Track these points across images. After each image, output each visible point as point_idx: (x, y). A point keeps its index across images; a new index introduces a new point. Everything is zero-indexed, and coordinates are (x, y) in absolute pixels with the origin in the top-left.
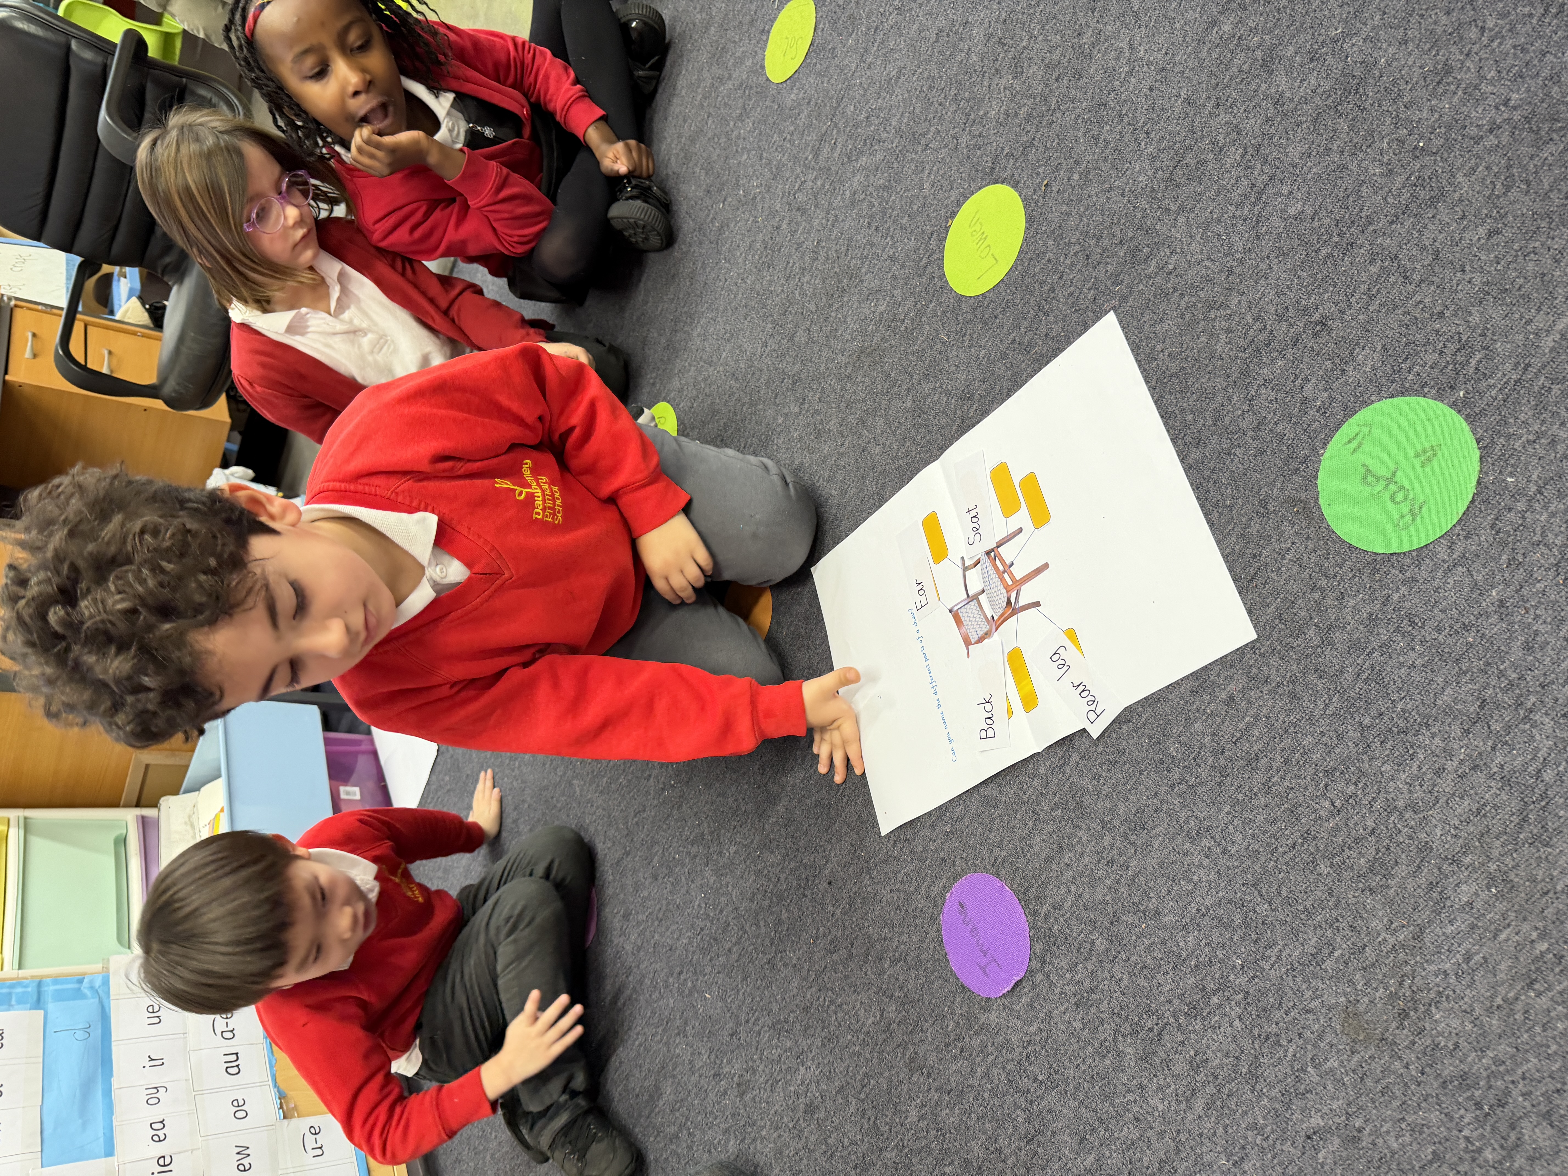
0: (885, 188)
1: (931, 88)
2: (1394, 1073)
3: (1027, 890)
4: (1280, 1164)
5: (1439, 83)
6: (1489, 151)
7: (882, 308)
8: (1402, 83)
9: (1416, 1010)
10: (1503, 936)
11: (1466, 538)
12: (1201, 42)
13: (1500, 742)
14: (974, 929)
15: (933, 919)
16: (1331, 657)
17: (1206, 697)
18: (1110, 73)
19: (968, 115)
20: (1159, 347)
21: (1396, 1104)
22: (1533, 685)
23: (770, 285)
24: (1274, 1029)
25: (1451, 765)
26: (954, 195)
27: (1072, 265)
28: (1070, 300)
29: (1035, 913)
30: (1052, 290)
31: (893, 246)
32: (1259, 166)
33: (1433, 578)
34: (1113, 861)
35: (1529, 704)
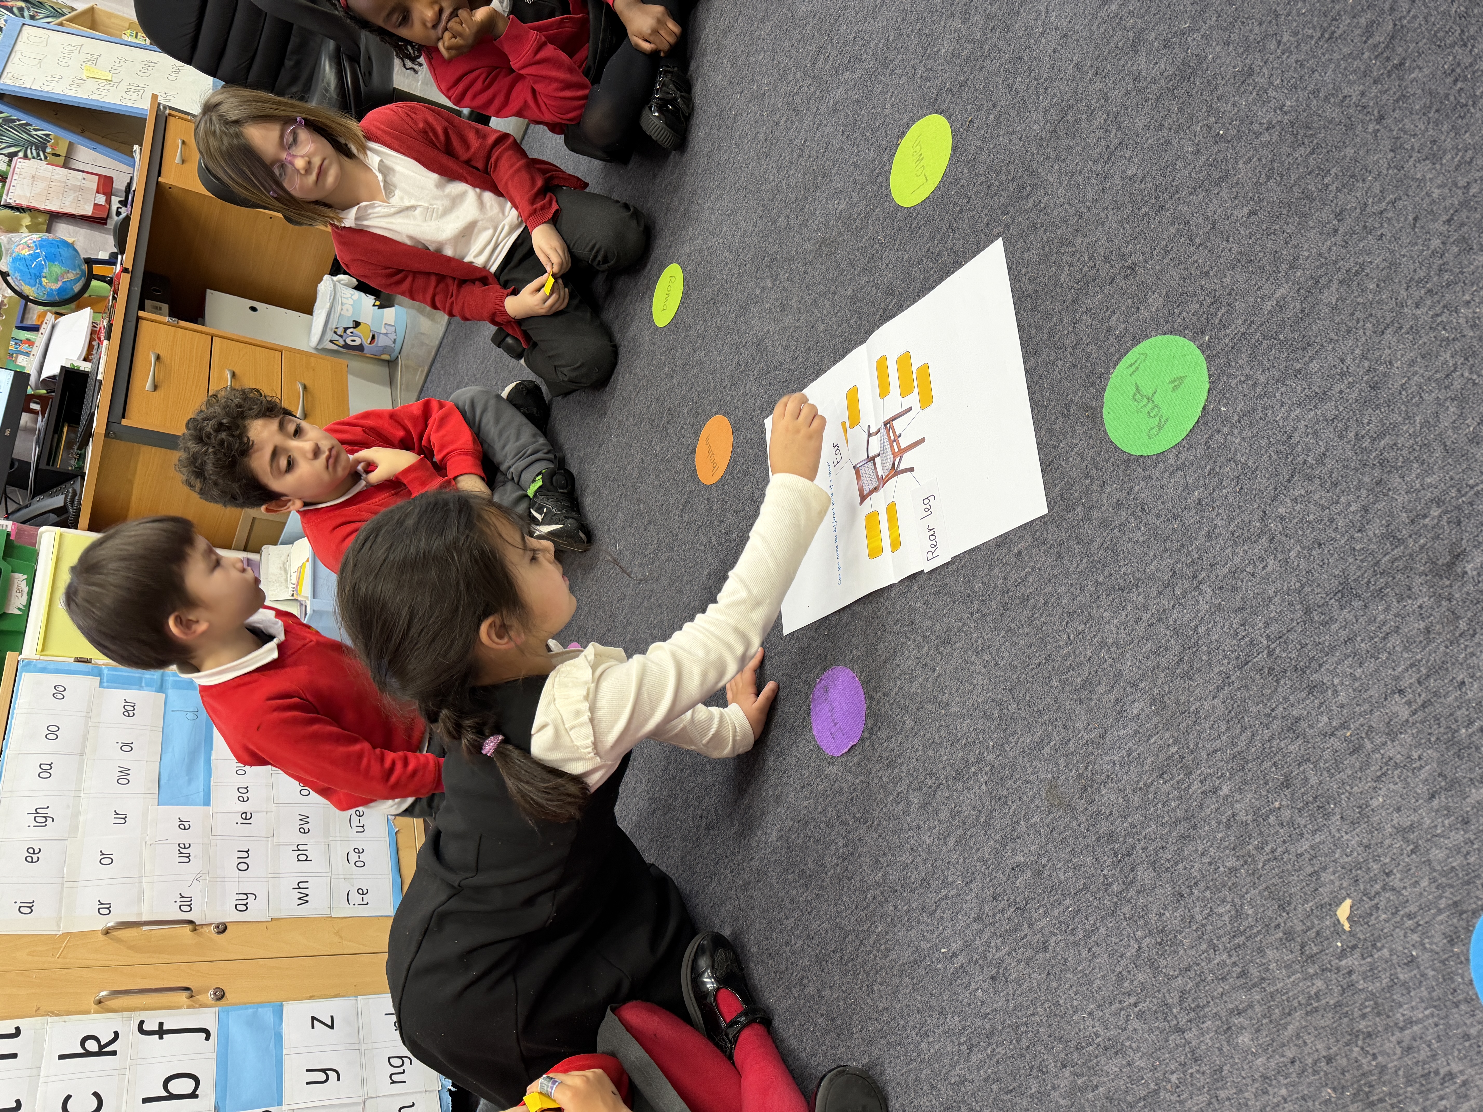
0: (859, 103)
1: (903, 20)
2: (1072, 828)
3: (869, 681)
4: (993, 886)
5: (1243, 82)
6: (1263, 145)
7: (842, 207)
8: (1219, 77)
9: (1092, 787)
10: (1152, 741)
11: (1188, 450)
12: (1094, 16)
13: (1178, 603)
14: (831, 706)
15: (807, 697)
16: (1087, 529)
17: (1005, 550)
18: (1029, 31)
19: (926, 49)
20: (1024, 271)
21: (1068, 849)
22: (1206, 564)
23: (765, 173)
24: (1005, 793)
25: (1145, 617)
26: (906, 117)
27: (978, 192)
28: (971, 223)
29: (872, 698)
30: (961, 211)
31: (857, 154)
32: (1114, 131)
33: (1162, 478)
34: (926, 665)
35: (1201, 577)
